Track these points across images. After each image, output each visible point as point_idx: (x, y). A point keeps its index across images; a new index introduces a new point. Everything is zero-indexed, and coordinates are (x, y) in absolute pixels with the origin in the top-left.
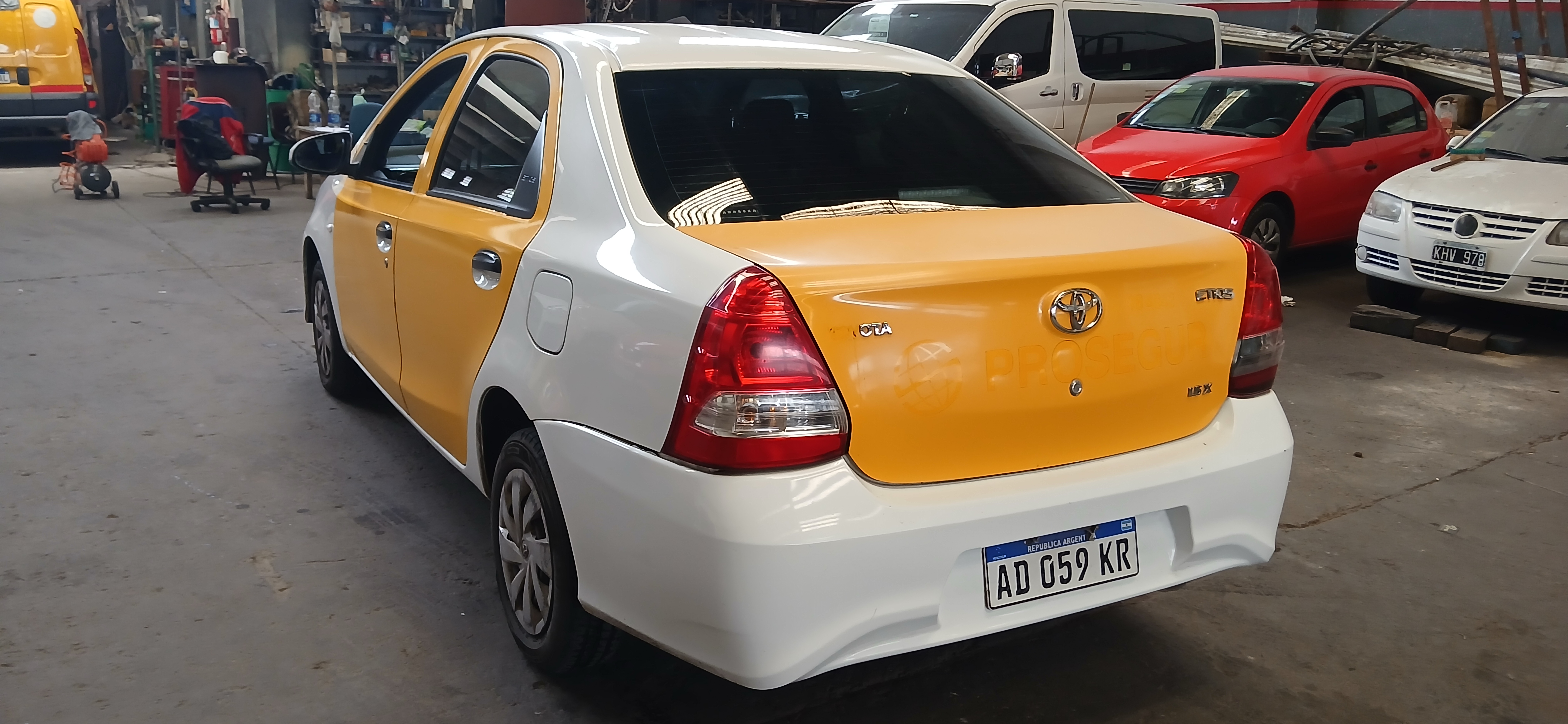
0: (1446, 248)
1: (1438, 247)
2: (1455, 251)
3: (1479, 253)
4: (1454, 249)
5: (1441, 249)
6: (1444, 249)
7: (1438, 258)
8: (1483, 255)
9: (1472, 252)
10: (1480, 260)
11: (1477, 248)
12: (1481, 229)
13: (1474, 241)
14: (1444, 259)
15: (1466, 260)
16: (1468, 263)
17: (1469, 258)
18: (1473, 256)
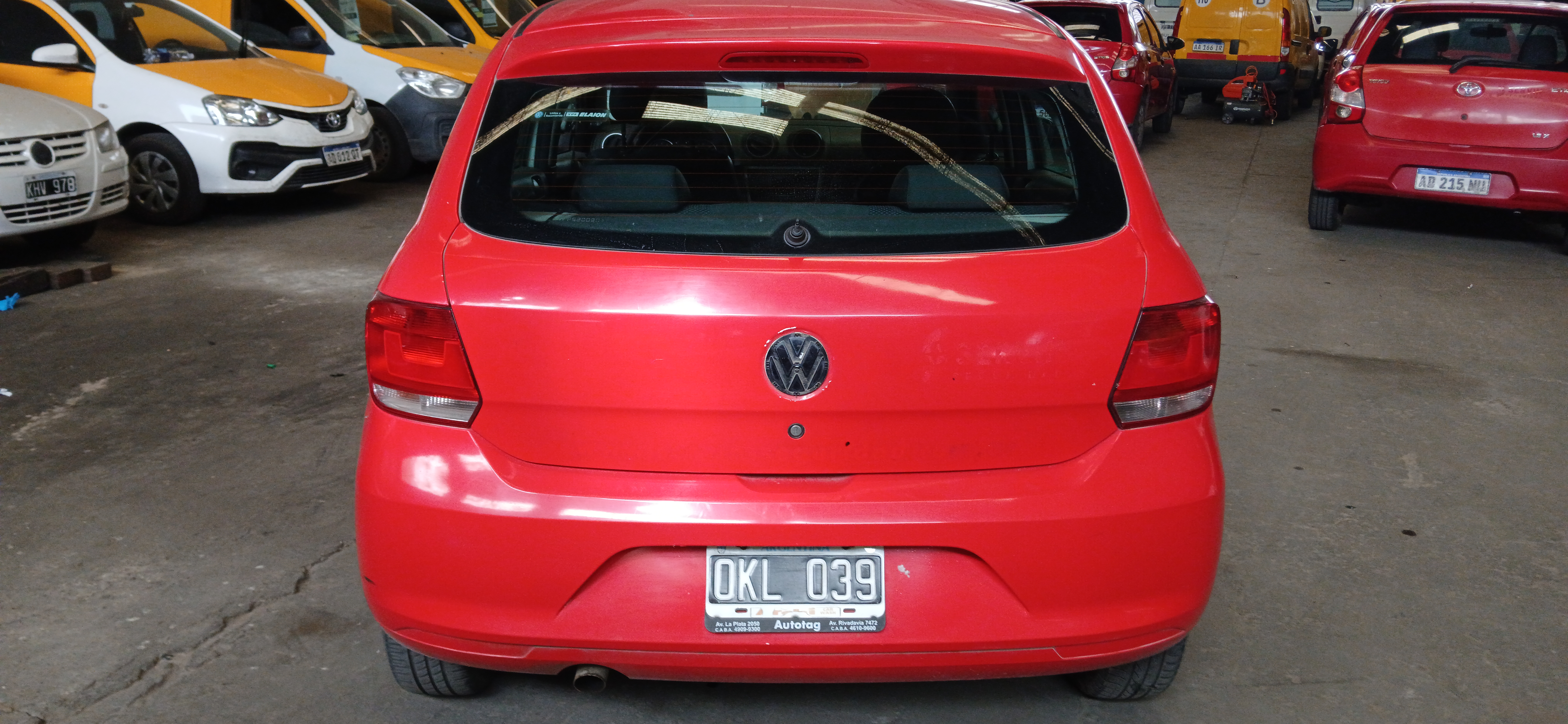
0: (36, 183)
1: (28, 184)
2: (44, 183)
3: (67, 178)
4: (42, 181)
5: (33, 186)
6: (34, 184)
7: (32, 194)
8: (72, 179)
9: (58, 179)
10: (69, 184)
11: (63, 173)
12: (54, 154)
13: (54, 169)
14: (38, 196)
15: (57, 189)
16: (59, 191)
17: (58, 187)
18: (61, 183)
